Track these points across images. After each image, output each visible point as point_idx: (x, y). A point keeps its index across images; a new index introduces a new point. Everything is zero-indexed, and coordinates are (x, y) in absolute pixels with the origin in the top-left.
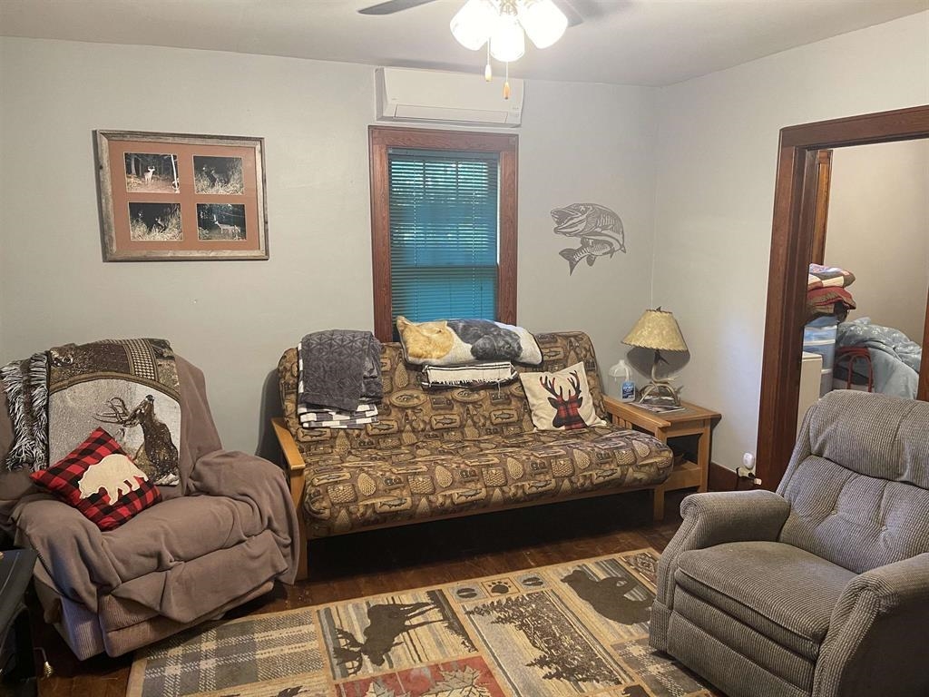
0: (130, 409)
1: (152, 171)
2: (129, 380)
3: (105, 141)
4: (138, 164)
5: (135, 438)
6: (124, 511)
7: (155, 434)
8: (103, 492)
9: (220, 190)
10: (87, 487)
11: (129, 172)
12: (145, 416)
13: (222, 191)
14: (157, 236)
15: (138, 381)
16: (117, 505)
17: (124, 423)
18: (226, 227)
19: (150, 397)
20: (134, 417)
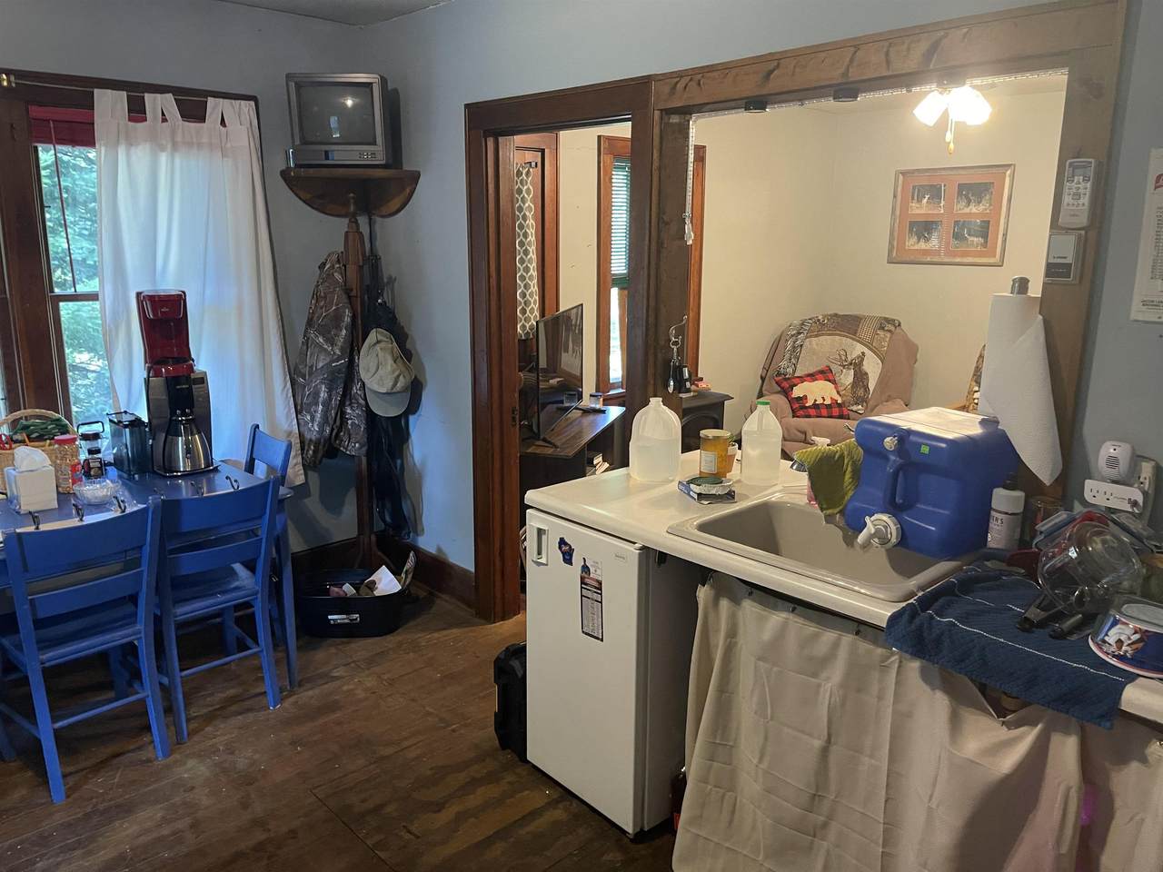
0: (849, 359)
1: (927, 197)
2: (853, 339)
3: (901, 177)
4: (919, 193)
5: (847, 378)
6: (812, 412)
7: (861, 378)
8: (805, 397)
9: (973, 209)
10: (797, 392)
11: (913, 199)
12: (857, 365)
13: (974, 210)
14: (922, 245)
15: (858, 341)
16: (809, 407)
17: (844, 366)
18: (972, 239)
19: (863, 353)
20: (851, 364)
